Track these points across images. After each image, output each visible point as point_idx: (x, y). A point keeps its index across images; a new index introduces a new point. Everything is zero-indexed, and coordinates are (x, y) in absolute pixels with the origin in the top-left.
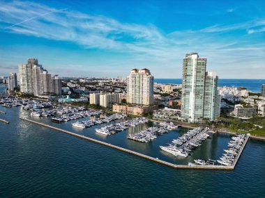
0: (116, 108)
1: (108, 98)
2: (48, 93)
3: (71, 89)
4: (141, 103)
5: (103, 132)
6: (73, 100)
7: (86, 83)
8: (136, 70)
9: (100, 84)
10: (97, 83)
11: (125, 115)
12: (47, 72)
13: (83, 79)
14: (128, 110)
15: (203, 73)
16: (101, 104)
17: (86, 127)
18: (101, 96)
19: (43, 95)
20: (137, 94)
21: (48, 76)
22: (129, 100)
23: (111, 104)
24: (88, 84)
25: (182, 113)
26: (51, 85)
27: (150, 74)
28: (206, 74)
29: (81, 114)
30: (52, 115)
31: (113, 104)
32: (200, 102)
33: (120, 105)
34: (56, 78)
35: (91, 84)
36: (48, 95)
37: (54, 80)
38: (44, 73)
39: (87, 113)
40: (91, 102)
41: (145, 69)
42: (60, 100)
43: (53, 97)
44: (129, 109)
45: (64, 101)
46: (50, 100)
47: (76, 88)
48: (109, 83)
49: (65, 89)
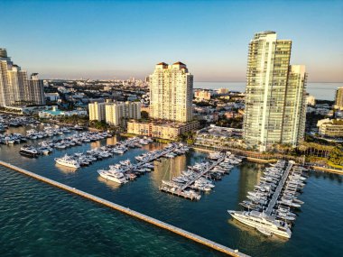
0: (134, 128)
1: (120, 110)
2: (23, 103)
3: (62, 95)
4: (172, 119)
5: (112, 177)
6: (62, 113)
7: (85, 88)
8: (165, 65)
9: (106, 89)
10: (102, 87)
11: (149, 139)
12: (19, 68)
13: (82, 81)
14: (154, 130)
15: (284, 68)
16: (108, 119)
17: (82, 165)
18: (108, 108)
19: (14, 105)
20: (167, 104)
21: (20, 75)
22: (154, 114)
23: (124, 120)
24: (89, 89)
25: (245, 135)
26: (27, 90)
27: (187, 71)
28: (289, 68)
29: (74, 137)
30: (22, 142)
31: (127, 119)
32: (277, 117)
33: (140, 121)
34: (34, 78)
35: (93, 88)
36: (21, 105)
37: (31, 82)
38: (15, 70)
39: (84, 136)
40: (92, 118)
41: (180, 64)
42: (41, 114)
43: (30, 108)
44: (154, 128)
45: (48, 114)
46: (25, 115)
47: (70, 94)
48: (119, 87)
49: (53, 96)
